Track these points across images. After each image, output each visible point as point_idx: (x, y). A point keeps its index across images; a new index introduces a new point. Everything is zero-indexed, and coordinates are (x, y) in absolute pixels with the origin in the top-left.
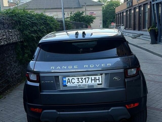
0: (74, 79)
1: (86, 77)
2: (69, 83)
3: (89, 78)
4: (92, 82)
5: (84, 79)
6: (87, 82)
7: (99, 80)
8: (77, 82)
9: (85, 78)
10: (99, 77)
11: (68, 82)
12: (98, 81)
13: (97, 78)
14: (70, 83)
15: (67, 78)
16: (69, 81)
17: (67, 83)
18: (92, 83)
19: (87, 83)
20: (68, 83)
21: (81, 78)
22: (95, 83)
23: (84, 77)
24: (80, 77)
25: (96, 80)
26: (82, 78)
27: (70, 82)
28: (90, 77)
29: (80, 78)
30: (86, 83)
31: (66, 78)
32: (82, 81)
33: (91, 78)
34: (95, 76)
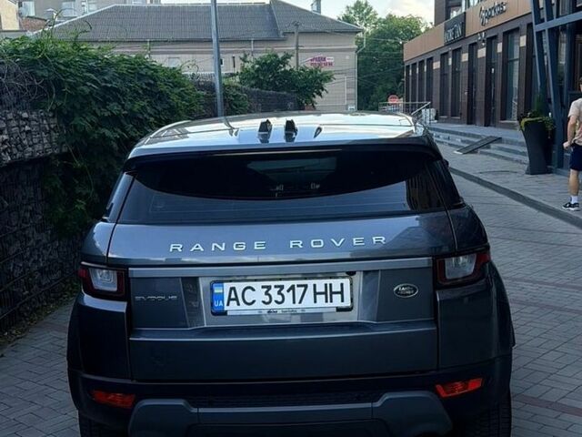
0: (253, 290)
1: (296, 283)
2: (233, 303)
3: (306, 286)
4: (315, 302)
5: (288, 291)
6: (297, 300)
7: (341, 293)
8: (264, 302)
9: (292, 288)
10: (342, 285)
11: (230, 299)
12: (337, 298)
13: (336, 288)
14: (238, 304)
15: (227, 286)
16: (233, 296)
17: (228, 304)
18: (315, 305)
19: (297, 305)
20: (231, 302)
21: (276, 287)
22: (329, 304)
23: (287, 284)
24: (272, 284)
25: (332, 293)
26: (282, 287)
27: (236, 299)
28: (310, 283)
29: (273, 287)
30: (294, 303)
31: (225, 284)
32: (280, 296)
33: (315, 286)
34: (328, 281)
